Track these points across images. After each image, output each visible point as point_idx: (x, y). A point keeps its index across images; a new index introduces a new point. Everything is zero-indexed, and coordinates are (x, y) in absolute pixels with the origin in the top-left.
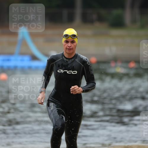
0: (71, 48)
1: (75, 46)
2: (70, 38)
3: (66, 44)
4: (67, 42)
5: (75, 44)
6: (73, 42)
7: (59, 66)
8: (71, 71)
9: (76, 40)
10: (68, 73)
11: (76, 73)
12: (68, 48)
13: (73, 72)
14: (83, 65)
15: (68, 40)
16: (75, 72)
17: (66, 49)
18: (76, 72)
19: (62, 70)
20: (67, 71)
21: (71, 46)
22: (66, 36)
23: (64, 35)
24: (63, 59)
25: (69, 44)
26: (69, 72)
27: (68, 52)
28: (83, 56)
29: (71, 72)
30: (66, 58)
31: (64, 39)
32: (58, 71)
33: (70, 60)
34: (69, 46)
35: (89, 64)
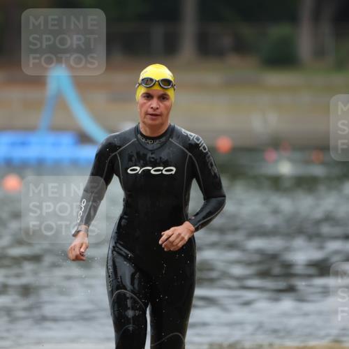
0: (158, 112)
1: (168, 109)
2: (157, 88)
3: (145, 103)
4: (148, 96)
5: (167, 103)
6: (163, 97)
7: (130, 159)
8: (162, 168)
9: (171, 93)
10: (152, 172)
11: (173, 172)
12: (151, 111)
13: (166, 171)
15: (151, 92)
16: (172, 170)
17: (147, 114)
18: (174, 169)
19: (138, 168)
21: (157, 108)
22: (148, 81)
23: (143, 80)
24: (138, 140)
25: (154, 103)
26: (155, 171)
27: (149, 122)
28: (189, 133)
29: (162, 170)
30: (146, 138)
31: (141, 91)
32: (129, 171)
33: (157, 141)
34: (152, 108)
35: (205, 149)
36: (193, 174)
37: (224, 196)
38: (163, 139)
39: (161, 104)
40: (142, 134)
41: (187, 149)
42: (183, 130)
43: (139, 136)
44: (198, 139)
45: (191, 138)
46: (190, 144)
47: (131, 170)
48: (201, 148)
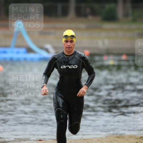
0: (70, 47)
1: (74, 45)
2: (69, 38)
3: (65, 44)
4: (67, 41)
5: (73, 43)
6: (72, 42)
8: (73, 66)
9: (74, 40)
10: (69, 67)
11: (77, 67)
12: (68, 47)
13: (74, 67)
14: (82, 61)
15: (67, 40)
16: (76, 67)
17: (66, 47)
18: (77, 66)
19: (64, 66)
20: (69, 66)
21: (70, 45)
22: (66, 36)
23: (64, 36)
24: (64, 56)
25: (69, 44)
26: (70, 67)
27: (67, 50)
28: (81, 53)
29: (73, 67)
30: (67, 55)
31: (64, 39)
32: (61, 67)
33: (71, 57)
34: (68, 45)
35: (87, 58)
36: (83, 67)
37: (95, 73)
38: (73, 56)
39: (71, 44)
40: (65, 54)
41: (81, 59)
42: (79, 52)
43: (64, 55)
44: (85, 55)
45: (82, 55)
46: (82, 57)
47: (62, 67)
48: (86, 58)
